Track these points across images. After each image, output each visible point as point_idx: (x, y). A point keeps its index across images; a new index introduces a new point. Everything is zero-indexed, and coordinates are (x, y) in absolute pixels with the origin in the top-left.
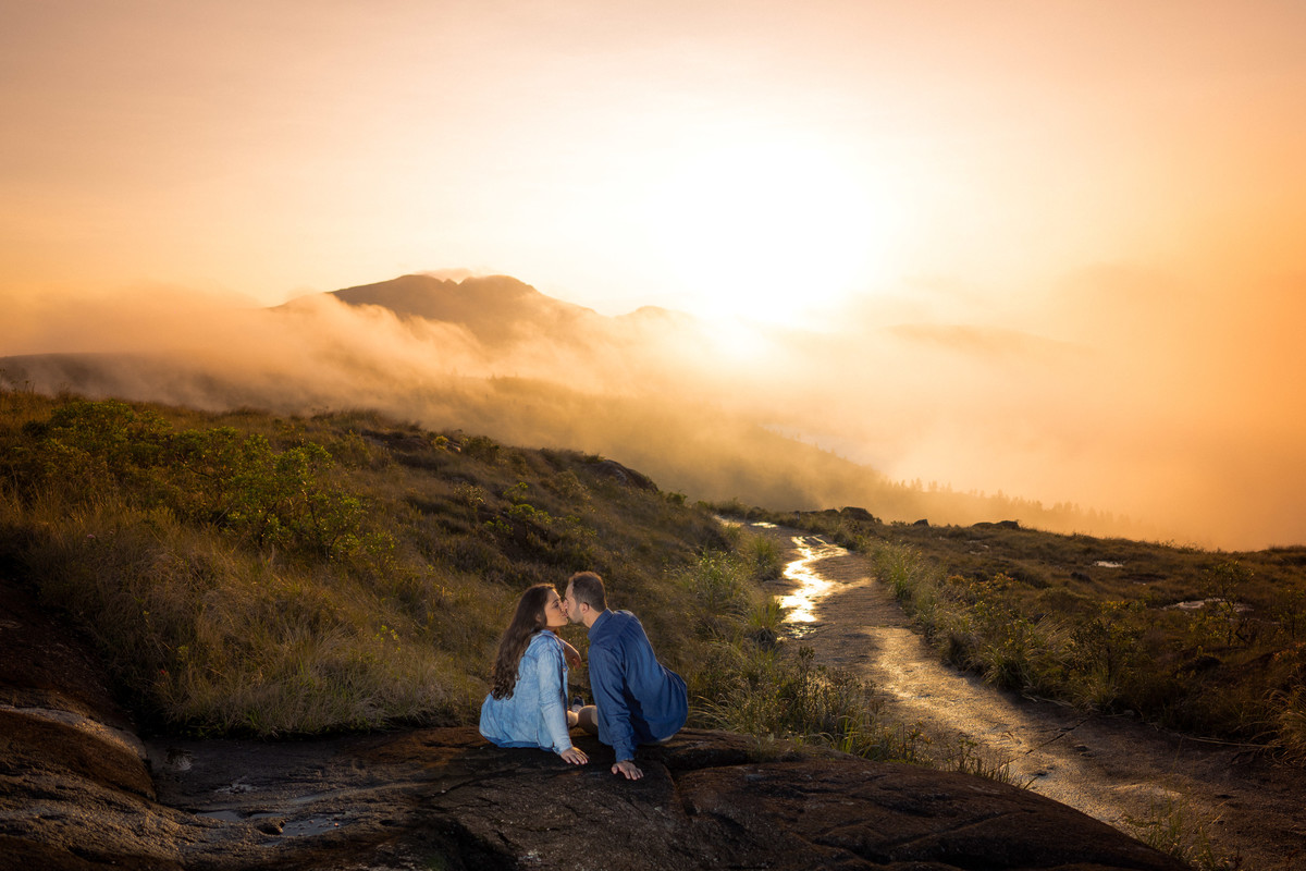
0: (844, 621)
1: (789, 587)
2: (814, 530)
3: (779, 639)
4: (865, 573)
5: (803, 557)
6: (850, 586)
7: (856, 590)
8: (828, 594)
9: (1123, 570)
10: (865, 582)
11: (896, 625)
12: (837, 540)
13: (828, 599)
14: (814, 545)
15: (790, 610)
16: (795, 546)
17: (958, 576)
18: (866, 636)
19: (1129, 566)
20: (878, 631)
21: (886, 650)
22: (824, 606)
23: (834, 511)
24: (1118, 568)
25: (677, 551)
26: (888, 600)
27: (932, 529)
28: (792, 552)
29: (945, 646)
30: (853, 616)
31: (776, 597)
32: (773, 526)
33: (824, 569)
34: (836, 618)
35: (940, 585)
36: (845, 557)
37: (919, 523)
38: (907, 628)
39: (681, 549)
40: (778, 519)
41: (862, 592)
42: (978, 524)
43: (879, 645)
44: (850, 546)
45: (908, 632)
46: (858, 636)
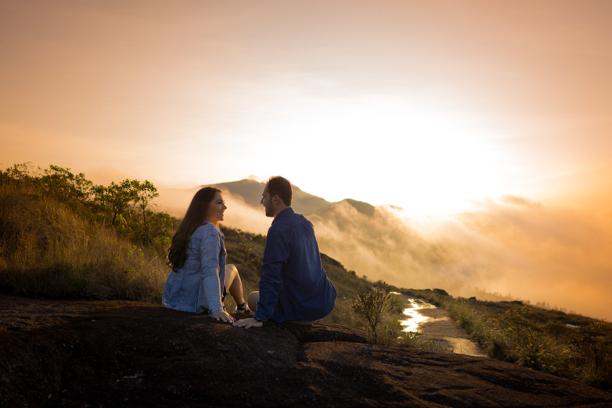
0: (434, 333)
1: (406, 317)
2: (419, 297)
3: (399, 338)
4: (444, 315)
5: (413, 307)
6: (437, 320)
7: (440, 321)
8: (426, 322)
9: (581, 329)
10: (445, 319)
11: (462, 337)
12: (431, 301)
13: (426, 324)
14: (419, 303)
15: (405, 326)
16: (410, 303)
17: (494, 319)
18: (446, 341)
19: (583, 328)
20: (452, 339)
21: (457, 348)
22: (423, 326)
23: (429, 290)
24: (578, 328)
25: (351, 294)
26: (457, 327)
27: (478, 302)
28: (408, 305)
29: (491, 347)
30: (439, 332)
31: (399, 321)
32: (399, 294)
33: (423, 312)
34: (430, 332)
35: (485, 321)
36: (434, 309)
37: (471, 298)
38: (468, 339)
39: (352, 293)
40: (402, 291)
41: (444, 322)
42: (502, 302)
43: (453, 345)
44: (437, 305)
45: (469, 341)
46: (442, 340)
